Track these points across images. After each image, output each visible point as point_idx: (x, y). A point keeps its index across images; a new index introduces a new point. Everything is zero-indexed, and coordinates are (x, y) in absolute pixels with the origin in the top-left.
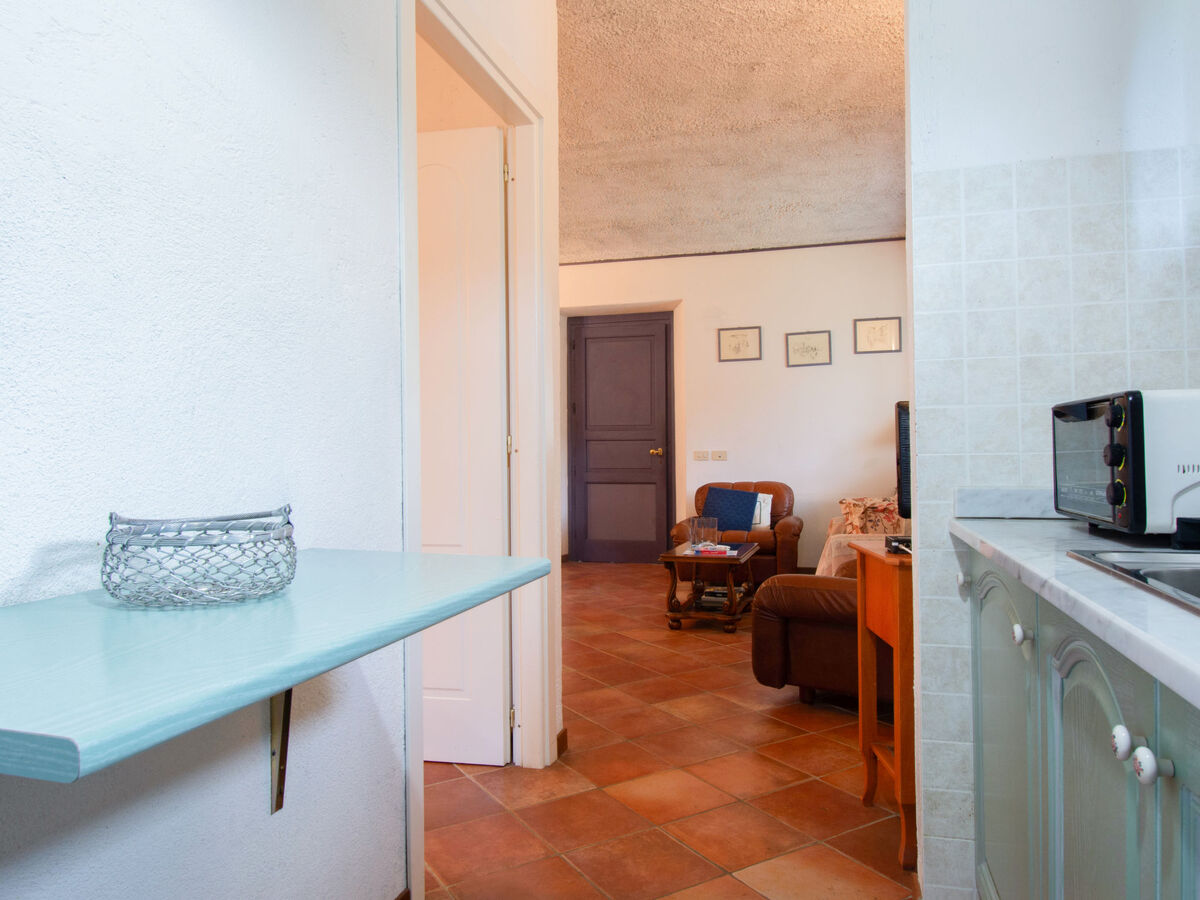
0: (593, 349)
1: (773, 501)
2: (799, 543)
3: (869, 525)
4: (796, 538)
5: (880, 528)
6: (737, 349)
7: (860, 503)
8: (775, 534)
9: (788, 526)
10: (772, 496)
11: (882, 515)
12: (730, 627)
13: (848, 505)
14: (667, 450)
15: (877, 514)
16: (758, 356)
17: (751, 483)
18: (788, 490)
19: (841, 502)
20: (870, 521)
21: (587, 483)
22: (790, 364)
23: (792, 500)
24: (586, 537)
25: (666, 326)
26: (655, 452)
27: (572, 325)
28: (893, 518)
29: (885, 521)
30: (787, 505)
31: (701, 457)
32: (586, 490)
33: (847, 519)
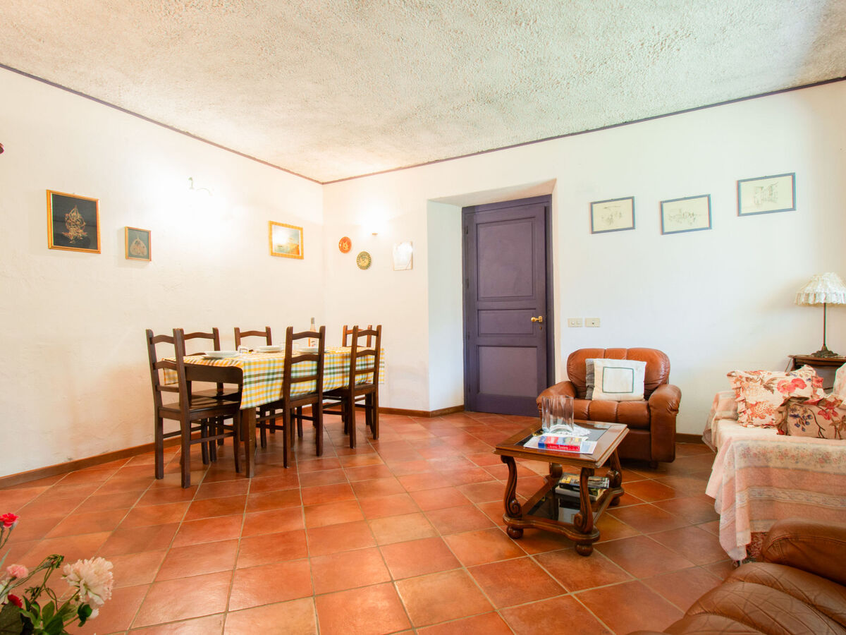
0: (483, 232)
1: (647, 369)
2: (677, 417)
3: (791, 421)
4: (673, 413)
5: (812, 427)
6: (610, 220)
7: (755, 377)
8: (648, 407)
9: (665, 400)
10: (645, 363)
11: (816, 409)
12: (584, 548)
13: (739, 379)
14: (547, 319)
15: (807, 407)
16: (631, 226)
17: (624, 350)
18: (664, 357)
19: (729, 375)
20: (795, 416)
21: (479, 346)
22: (666, 231)
23: (668, 368)
24: (479, 391)
25: (545, 208)
26: (536, 319)
27: (465, 214)
28: (835, 414)
29: (820, 419)
30: (662, 373)
31: (574, 324)
32: (478, 353)
33: (738, 396)
